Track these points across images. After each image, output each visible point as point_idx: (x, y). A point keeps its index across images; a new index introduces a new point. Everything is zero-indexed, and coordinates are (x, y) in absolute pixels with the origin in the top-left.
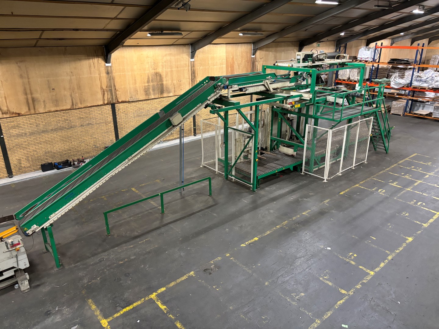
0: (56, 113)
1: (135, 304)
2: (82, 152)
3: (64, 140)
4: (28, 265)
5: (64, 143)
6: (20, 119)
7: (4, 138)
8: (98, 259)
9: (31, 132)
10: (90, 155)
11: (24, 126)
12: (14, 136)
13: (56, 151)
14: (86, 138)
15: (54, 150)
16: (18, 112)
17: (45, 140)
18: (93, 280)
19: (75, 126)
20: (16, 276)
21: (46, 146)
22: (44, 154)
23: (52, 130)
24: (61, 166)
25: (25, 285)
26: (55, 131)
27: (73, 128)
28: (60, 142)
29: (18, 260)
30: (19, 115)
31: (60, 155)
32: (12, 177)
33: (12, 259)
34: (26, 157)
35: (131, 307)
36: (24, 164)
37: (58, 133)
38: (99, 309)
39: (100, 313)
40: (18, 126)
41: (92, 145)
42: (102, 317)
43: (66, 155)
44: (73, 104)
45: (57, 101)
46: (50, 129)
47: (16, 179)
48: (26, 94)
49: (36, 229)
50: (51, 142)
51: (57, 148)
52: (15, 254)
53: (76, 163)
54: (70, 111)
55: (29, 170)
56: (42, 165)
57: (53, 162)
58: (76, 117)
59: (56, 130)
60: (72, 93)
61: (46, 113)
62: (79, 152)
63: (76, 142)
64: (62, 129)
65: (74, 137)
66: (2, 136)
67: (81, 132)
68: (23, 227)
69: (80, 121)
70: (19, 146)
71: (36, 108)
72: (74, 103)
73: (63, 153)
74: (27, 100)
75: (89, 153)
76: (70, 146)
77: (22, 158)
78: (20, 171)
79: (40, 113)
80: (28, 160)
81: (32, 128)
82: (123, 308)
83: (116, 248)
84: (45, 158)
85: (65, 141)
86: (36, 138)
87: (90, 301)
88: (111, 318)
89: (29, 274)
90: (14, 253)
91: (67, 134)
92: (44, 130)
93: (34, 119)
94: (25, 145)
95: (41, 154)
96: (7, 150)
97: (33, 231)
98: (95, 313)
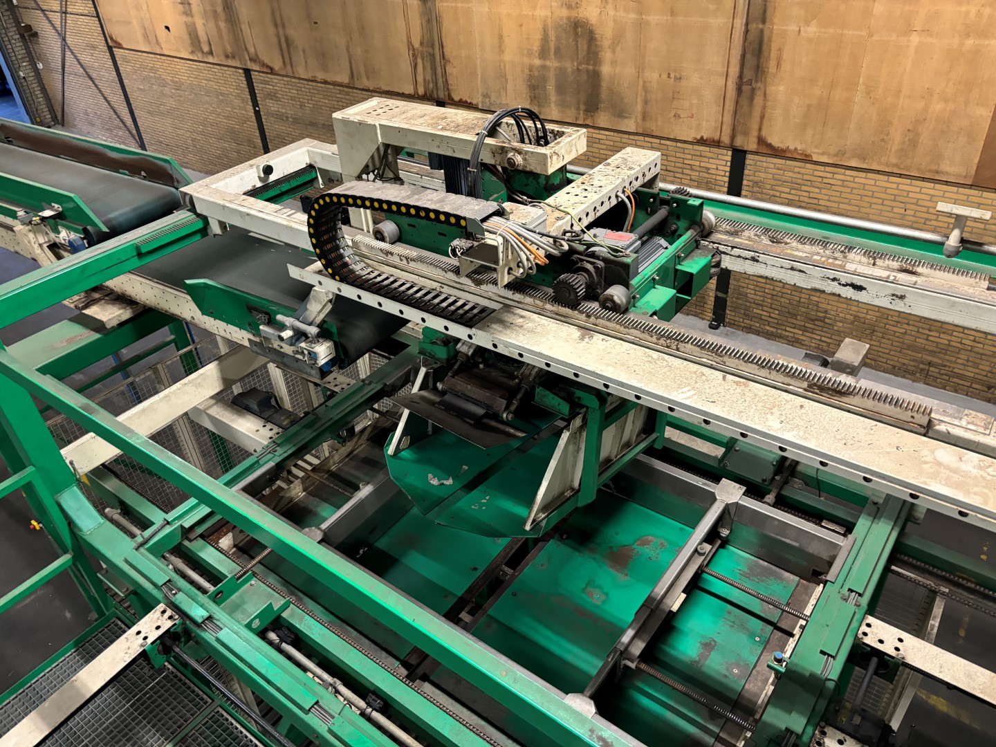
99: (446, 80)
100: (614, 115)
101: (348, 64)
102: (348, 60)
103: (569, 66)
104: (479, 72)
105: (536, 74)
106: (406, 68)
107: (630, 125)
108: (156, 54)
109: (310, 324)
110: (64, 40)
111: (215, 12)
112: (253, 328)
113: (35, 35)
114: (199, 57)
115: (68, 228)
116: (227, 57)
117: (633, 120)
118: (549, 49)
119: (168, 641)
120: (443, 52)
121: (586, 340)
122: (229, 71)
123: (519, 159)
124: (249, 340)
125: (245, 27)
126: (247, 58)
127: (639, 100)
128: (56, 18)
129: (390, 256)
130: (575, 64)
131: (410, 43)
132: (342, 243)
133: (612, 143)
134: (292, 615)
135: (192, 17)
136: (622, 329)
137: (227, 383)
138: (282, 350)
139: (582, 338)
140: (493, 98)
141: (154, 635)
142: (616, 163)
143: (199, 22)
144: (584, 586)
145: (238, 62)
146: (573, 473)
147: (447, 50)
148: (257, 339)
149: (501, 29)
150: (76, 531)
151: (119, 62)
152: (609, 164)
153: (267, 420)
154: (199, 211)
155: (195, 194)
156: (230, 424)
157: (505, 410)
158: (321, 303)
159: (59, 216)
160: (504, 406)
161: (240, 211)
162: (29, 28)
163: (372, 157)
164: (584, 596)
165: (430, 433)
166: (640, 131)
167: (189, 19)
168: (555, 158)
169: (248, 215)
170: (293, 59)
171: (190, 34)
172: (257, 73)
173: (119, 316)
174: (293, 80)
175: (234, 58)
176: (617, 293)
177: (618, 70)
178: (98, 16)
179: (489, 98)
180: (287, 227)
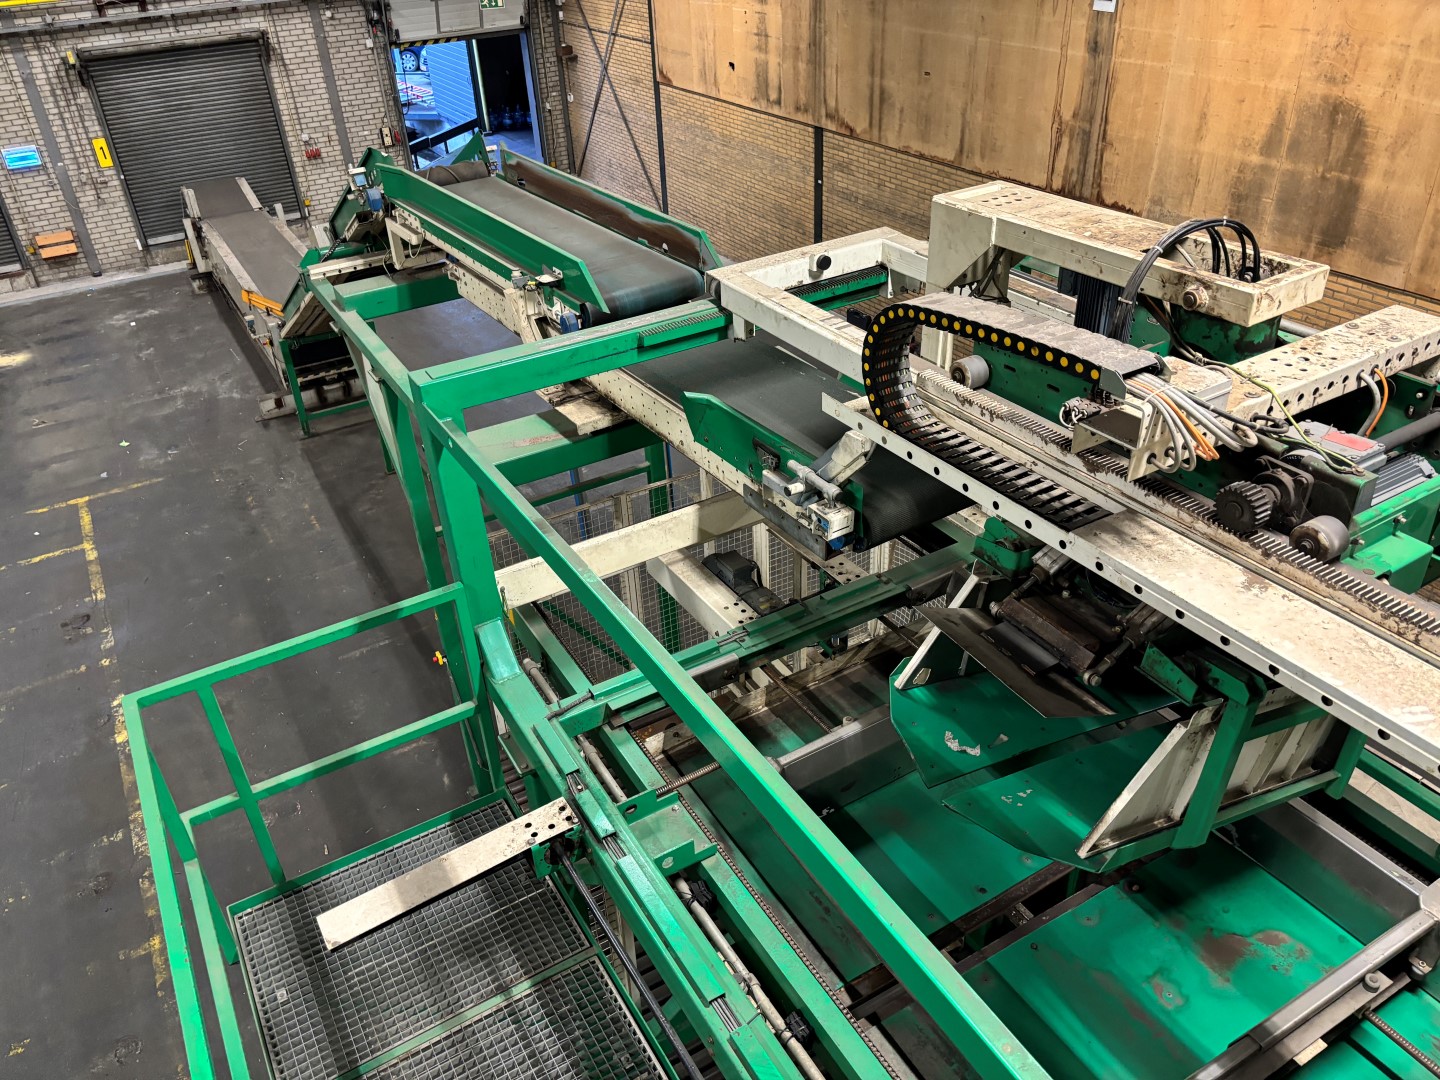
99: (1100, 172)
100: (1370, 256)
101: (959, 134)
102: (960, 129)
103: (1309, 171)
104: (1155, 166)
105: (1249, 176)
106: (1043, 148)
107: (1396, 276)
108: (710, 97)
109: (830, 481)
110: (606, 68)
111: (798, 49)
112: (754, 472)
113: (574, 59)
114: (762, 105)
115: (565, 301)
116: (798, 109)
117: (1401, 269)
118: (1280, 141)
119: (559, 849)
120: (1105, 131)
121: (1255, 590)
122: (795, 128)
123: (1204, 297)
124: (745, 486)
125: (830, 72)
126: (823, 112)
127: (1420, 239)
128: (603, 40)
129: (967, 405)
130: (1321, 169)
131: (1057, 113)
132: (904, 377)
133: (1355, 301)
134: (716, 867)
135: (766, 52)
136: (1322, 587)
137: (703, 535)
138: (783, 509)
139: (1248, 586)
140: (1168, 207)
141: (545, 835)
142: (1369, 326)
143: (773, 60)
144: (1150, 973)
145: (811, 117)
146: (1176, 794)
147: (1113, 131)
148: (755, 488)
149: (1206, 103)
150: (488, 675)
151: (663, 103)
152: (1356, 327)
153: (742, 597)
154: (723, 304)
155: (724, 281)
156: (694, 590)
157: (1089, 668)
158: (851, 453)
159: (558, 285)
160: (1088, 662)
161: (776, 313)
162: (569, 49)
163: (975, 265)
164: (1148, 988)
165: (962, 673)
166: (1411, 288)
167: (763, 56)
168: (1265, 302)
169: (786, 318)
170: (885, 121)
171: (758, 76)
172: (830, 135)
173: (596, 422)
174: (877, 149)
175: (806, 111)
176: (1327, 529)
177: (1393, 186)
178: (652, 43)
179: (1162, 205)
180: (832, 343)
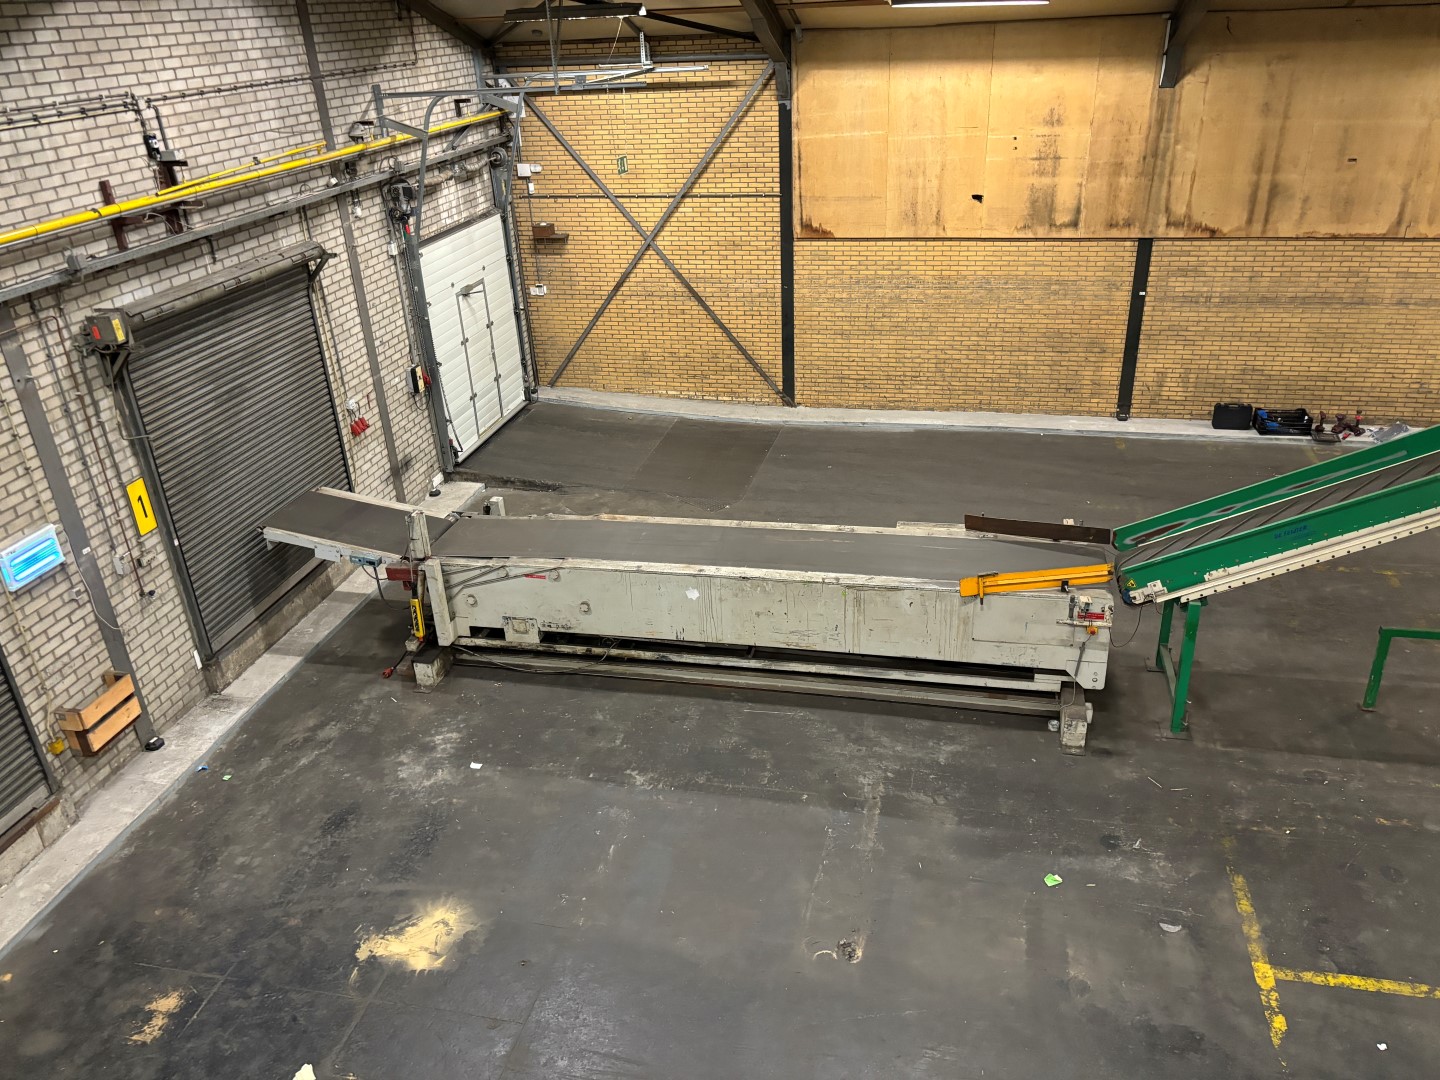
0: (1328, 243)
1: (1388, 986)
2: (1363, 394)
3: (1318, 340)
4: (1100, 685)
5: (1315, 350)
6: (1209, 248)
7: (1147, 299)
8: (1305, 770)
9: (1226, 294)
10: (1390, 414)
11: (1214, 274)
12: (1173, 299)
13: (1278, 373)
14: (1398, 351)
15: (1274, 368)
16: (1212, 225)
17: (1258, 329)
18: (1269, 825)
19: (1376, 301)
20: (1062, 699)
21: (1255, 349)
22: (1239, 372)
23: (1293, 300)
24: (1275, 424)
25: (1074, 734)
26: (1301, 304)
27: (1368, 304)
28: (1303, 345)
29: (1083, 659)
30: (1213, 234)
31: (1284, 387)
32: (1125, 419)
33: (1069, 649)
34: (1182, 371)
35: (1370, 985)
36: (1173, 389)
37: (1309, 315)
38: (1259, 923)
39: (1259, 937)
40: (1195, 271)
41: (1409, 381)
42: (1263, 952)
43: (1307, 392)
44: (1399, 222)
45: (1348, 202)
46: (1289, 295)
47: (1134, 427)
48: (1259, 170)
49: (1158, 594)
50: (1273, 339)
51: (1285, 363)
52: (1083, 640)
53: (1328, 428)
54: (1381, 243)
55: (1177, 412)
56: (1218, 407)
57: (1254, 406)
58: (1391, 270)
59: (1304, 302)
60: (1412, 180)
61: (1297, 239)
62: (1352, 394)
63: (1357, 356)
64: (1325, 301)
65: (1357, 336)
66: (1143, 293)
67: (1390, 324)
68: (1128, 575)
69: (1400, 285)
70: (1177, 332)
71: (1272, 219)
72: (1407, 217)
73: (1299, 383)
74: (1256, 187)
75: (1386, 404)
76: (1329, 364)
77: (1170, 370)
78: (1152, 406)
79: (1278, 239)
80: (1184, 380)
81: (1234, 284)
82: (1342, 971)
83: (1381, 765)
84: (1234, 386)
85: (1321, 345)
86: (1235, 317)
87: (1240, 880)
88: (1289, 976)
89: (1094, 710)
90: (1081, 637)
91: (1337, 321)
92: (1268, 295)
93: (1254, 253)
94: (1194, 333)
95: (1229, 372)
96: (1141, 337)
97: (1148, 595)
98: (1245, 928)
101: (1397, 209)
102: (1400, 203)
108: (920, 239)
110: (651, 241)
111: (1119, 164)
114: (1038, 232)
116: (1111, 225)
122: (1097, 247)
125: (1181, 179)
126: (1161, 222)
128: (648, 207)
135: (1054, 175)
143: (1068, 182)
145: (1134, 231)
162: (546, 229)
167: (1046, 181)
170: (1276, 213)
171: (1034, 203)
172: (1169, 242)
175: (1128, 224)
178: (785, 195)
